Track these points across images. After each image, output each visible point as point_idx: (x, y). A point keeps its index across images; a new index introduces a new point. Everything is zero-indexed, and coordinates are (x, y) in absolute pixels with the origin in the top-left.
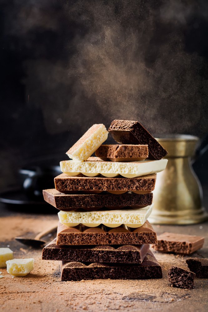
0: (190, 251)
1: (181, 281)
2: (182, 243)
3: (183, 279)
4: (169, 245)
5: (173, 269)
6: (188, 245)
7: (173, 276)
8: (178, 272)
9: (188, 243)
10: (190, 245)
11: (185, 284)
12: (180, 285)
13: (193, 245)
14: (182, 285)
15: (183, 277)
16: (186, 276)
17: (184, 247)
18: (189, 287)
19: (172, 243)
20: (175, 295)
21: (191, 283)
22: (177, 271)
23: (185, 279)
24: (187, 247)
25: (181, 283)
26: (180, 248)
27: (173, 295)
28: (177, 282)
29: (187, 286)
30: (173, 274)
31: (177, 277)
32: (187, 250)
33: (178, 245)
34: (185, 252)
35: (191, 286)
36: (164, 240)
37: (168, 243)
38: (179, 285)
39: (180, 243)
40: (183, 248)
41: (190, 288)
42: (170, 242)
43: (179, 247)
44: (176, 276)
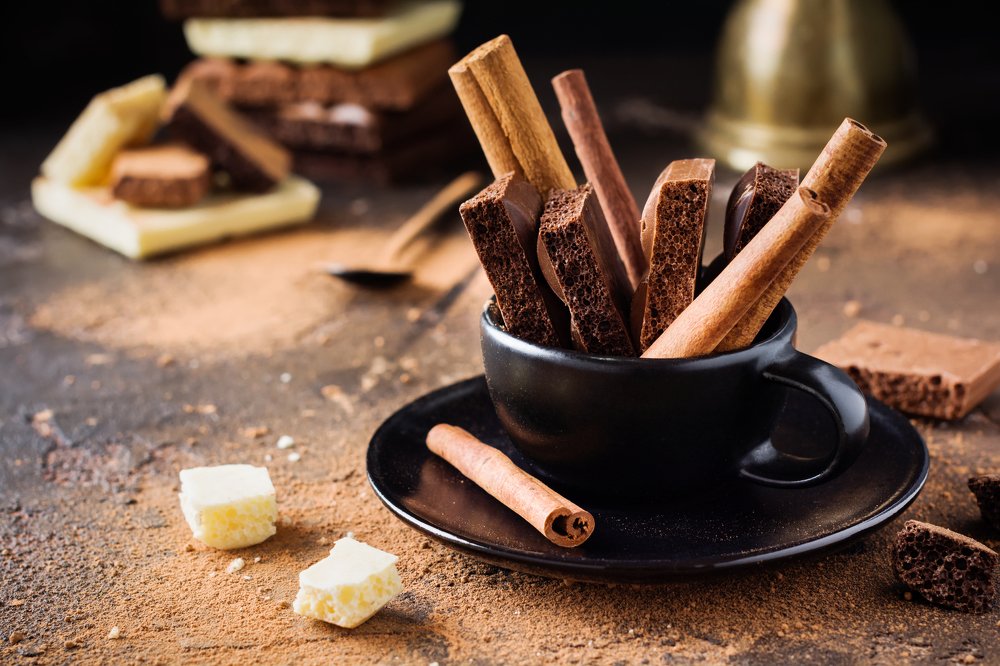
0: (958, 409)
1: (943, 581)
2: (926, 380)
3: (951, 576)
4: (880, 384)
5: (912, 534)
6: (951, 388)
7: (913, 561)
8: (931, 548)
9: (951, 379)
10: (959, 388)
11: (959, 592)
12: (941, 598)
13: (968, 390)
14: (949, 598)
15: (948, 566)
16: (961, 564)
17: (935, 393)
18: (972, 605)
19: (892, 378)
20: (925, 645)
21: (981, 591)
22: (926, 542)
23: (958, 574)
24: (946, 393)
25: (943, 591)
26: (919, 396)
27: (917, 645)
28: (928, 585)
29: (965, 600)
30: (914, 554)
31: (927, 565)
32: (944, 407)
33: (912, 388)
34: (938, 412)
35: (981, 604)
36: (861, 364)
37: (876, 377)
38: (933, 596)
39: (921, 379)
40: (930, 397)
41: (979, 610)
42: (881, 375)
43: (916, 392)
44: (923, 560)
